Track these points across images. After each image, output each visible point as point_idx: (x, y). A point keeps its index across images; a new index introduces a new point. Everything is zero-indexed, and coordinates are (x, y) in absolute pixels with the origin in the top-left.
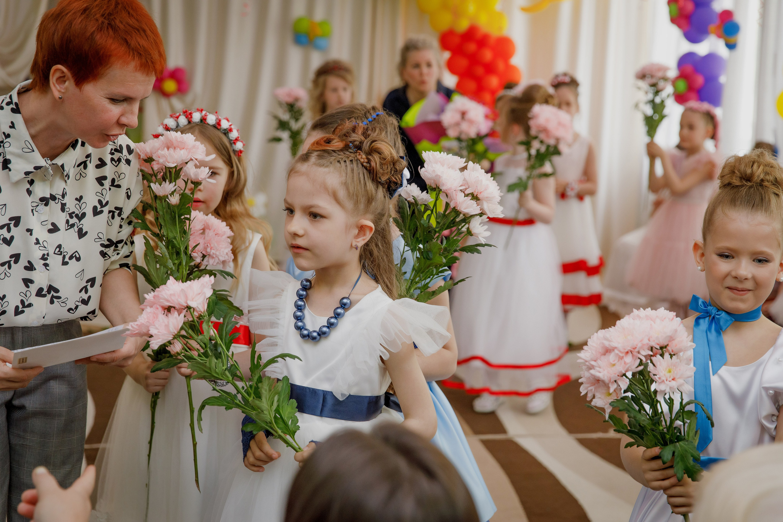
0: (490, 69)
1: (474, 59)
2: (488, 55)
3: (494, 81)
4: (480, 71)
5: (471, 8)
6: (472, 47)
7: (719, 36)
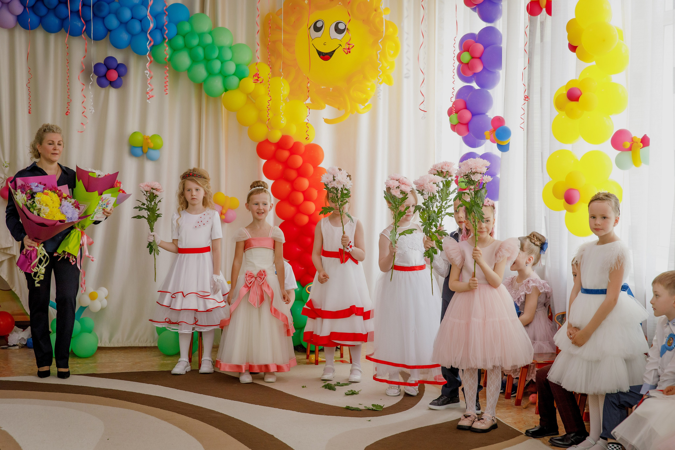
0: (301, 172)
1: (287, 164)
2: (299, 161)
3: (305, 183)
4: (293, 174)
5: (283, 121)
6: (286, 154)
7: (493, 141)
